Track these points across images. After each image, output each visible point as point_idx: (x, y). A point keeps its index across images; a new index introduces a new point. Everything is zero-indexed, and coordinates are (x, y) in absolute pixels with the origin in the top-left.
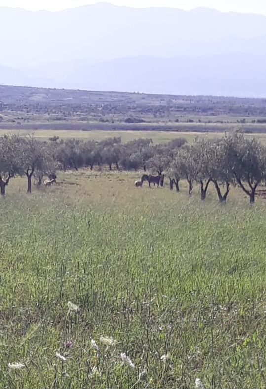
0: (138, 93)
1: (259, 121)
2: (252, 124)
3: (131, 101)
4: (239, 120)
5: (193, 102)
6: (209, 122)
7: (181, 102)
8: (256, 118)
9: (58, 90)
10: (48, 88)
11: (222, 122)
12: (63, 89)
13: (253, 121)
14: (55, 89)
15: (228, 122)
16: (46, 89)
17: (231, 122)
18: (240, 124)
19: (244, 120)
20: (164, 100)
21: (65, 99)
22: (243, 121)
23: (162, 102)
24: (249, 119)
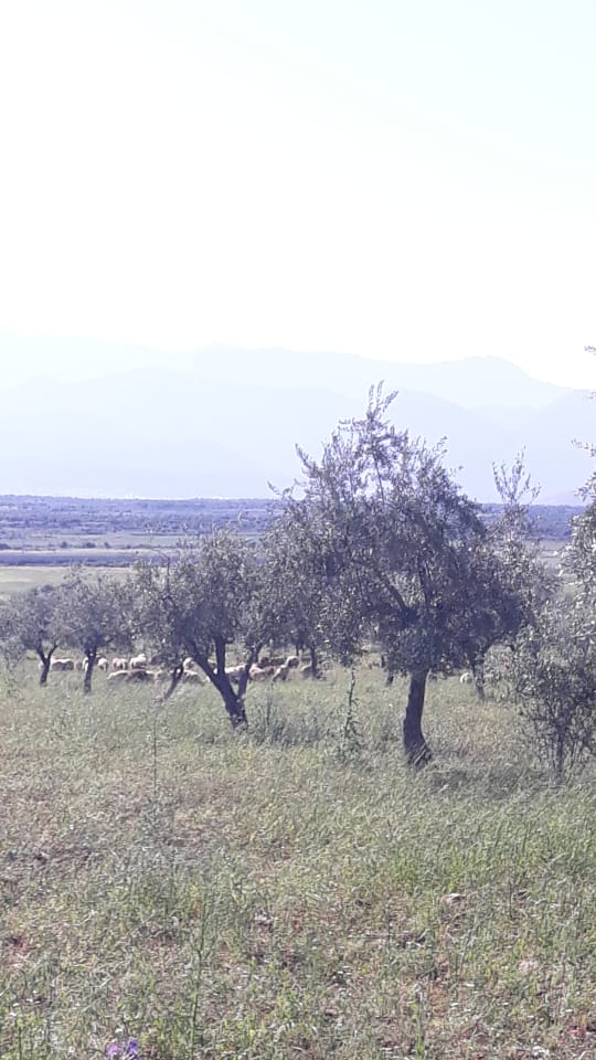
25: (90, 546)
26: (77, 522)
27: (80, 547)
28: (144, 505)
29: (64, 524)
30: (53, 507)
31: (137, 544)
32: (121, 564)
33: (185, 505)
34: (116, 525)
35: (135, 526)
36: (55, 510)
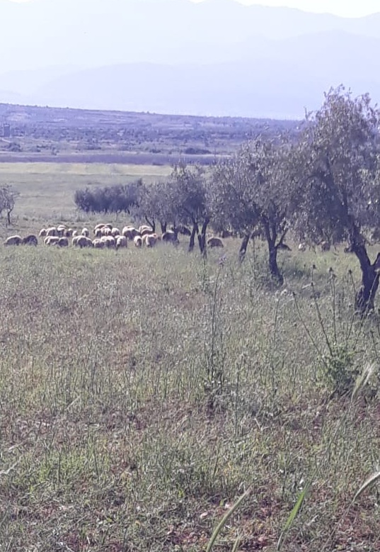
0: (148, 113)
3: (145, 124)
5: (227, 126)
7: (212, 125)
9: (40, 107)
10: (25, 105)
12: (47, 107)
14: (36, 106)
16: (23, 106)
20: (189, 123)
21: (55, 120)
23: (186, 125)
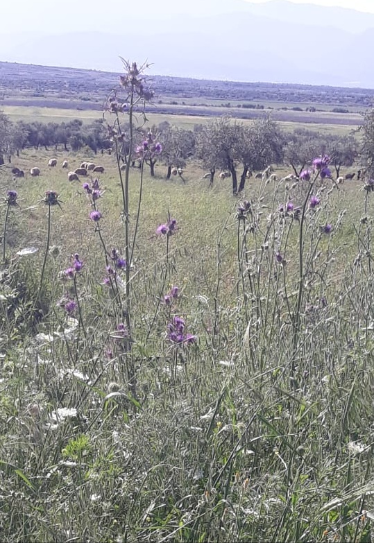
1: (245, 106)
2: (237, 108)
3: (90, 78)
4: (224, 104)
6: (194, 105)
8: (241, 103)
11: (206, 106)
13: (239, 106)
15: (212, 106)
17: (216, 106)
18: (226, 108)
19: (229, 104)
22: (228, 106)
24: (234, 103)
25: (175, 103)
26: (181, 91)
27: (168, 104)
28: (226, 84)
29: (174, 92)
30: (176, 82)
31: (200, 103)
32: (180, 113)
33: (248, 85)
34: (202, 93)
35: (212, 94)
36: (177, 84)
